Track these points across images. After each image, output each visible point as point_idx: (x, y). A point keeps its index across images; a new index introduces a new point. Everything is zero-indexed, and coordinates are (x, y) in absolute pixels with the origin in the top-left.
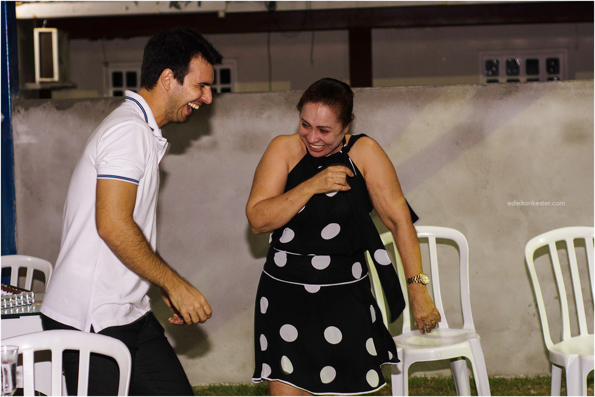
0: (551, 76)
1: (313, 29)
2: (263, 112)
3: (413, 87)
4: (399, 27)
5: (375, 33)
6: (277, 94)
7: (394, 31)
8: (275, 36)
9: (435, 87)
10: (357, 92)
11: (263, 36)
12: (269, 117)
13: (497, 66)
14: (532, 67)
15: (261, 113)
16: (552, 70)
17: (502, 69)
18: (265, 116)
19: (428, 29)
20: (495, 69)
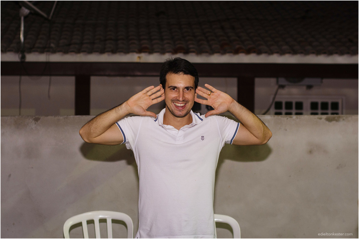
1: (51, 75)
4: (109, 75)
5: (93, 79)
6: (9, 118)
7: (106, 78)
8: (25, 78)
10: (64, 118)
11: (17, 78)
19: (129, 78)
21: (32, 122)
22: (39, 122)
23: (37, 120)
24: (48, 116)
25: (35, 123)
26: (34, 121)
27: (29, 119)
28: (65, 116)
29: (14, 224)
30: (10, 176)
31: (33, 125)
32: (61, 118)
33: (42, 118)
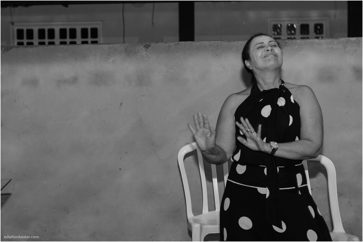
0: (317, 36)
1: (154, 2)
2: (109, 57)
3: (214, 42)
9: (229, 42)
12: (114, 61)
13: (280, 29)
14: (304, 29)
15: (108, 59)
16: (318, 32)
17: (284, 31)
18: (111, 60)
20: (279, 30)
21: (142, 49)
22: (150, 48)
23: (147, 47)
24: (158, 42)
25: (146, 50)
26: (144, 48)
27: (140, 47)
28: (176, 42)
29: (126, 153)
30: (121, 104)
31: (143, 52)
32: (172, 44)
33: (153, 44)
